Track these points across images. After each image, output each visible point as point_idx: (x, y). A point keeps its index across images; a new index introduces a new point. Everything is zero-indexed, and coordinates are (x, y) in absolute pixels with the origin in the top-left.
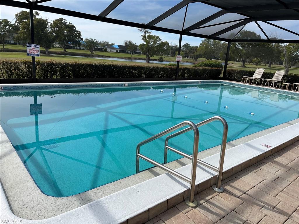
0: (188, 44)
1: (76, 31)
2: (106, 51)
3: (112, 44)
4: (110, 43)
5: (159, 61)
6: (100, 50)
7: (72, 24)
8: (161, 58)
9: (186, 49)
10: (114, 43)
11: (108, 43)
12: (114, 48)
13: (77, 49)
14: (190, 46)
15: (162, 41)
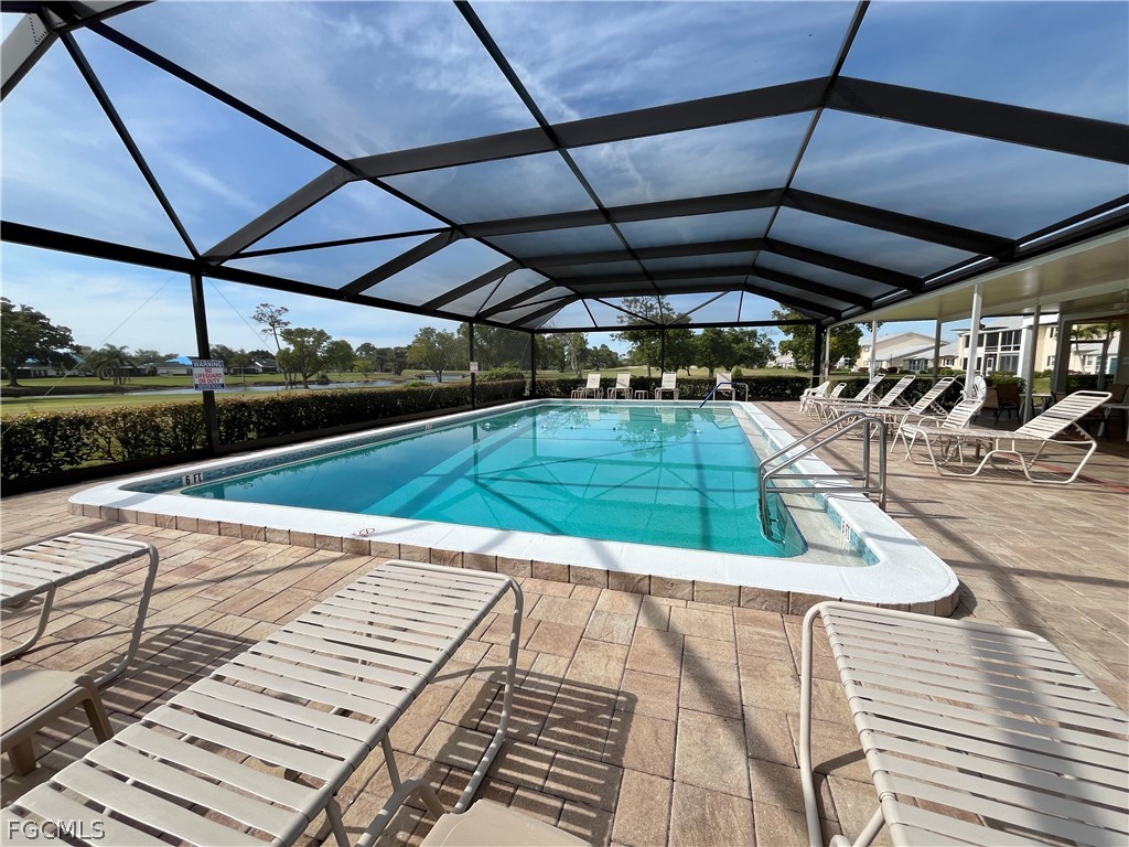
0: (369, 344)
1: (53, 329)
2: (153, 373)
3: (170, 357)
4: (163, 355)
5: (321, 383)
6: (135, 373)
7: (34, 311)
8: (324, 377)
9: (367, 353)
10: (175, 353)
11: (155, 353)
12: (177, 365)
13: (51, 377)
14: (374, 349)
15: (334, 339)
